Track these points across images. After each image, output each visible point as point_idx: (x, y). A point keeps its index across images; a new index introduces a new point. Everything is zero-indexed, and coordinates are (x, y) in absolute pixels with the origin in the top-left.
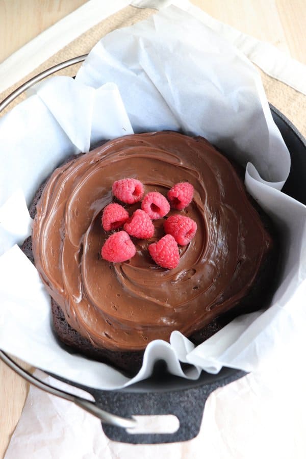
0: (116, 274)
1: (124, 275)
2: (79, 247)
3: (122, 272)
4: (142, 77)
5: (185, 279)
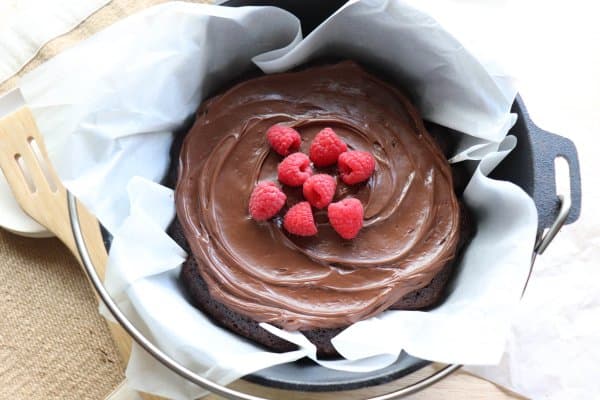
0: (373, 226)
1: (376, 216)
2: (333, 268)
3: (371, 218)
4: (125, 145)
5: (385, 153)
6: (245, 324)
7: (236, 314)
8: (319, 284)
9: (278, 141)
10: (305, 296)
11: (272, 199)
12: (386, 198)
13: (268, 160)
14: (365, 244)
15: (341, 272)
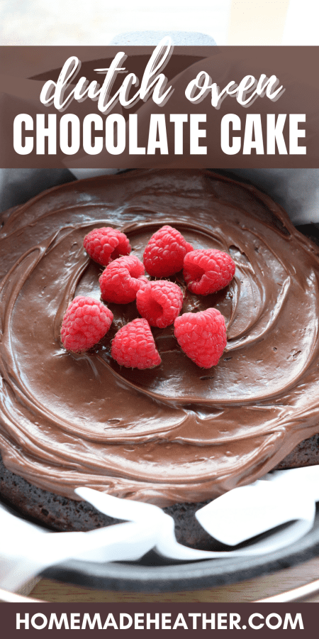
1: (244, 335)
2: (188, 412)
3: (237, 338)
5: (246, 258)
6: (59, 507)
7: (44, 492)
8: (169, 437)
9: (99, 244)
10: (150, 456)
11: (92, 314)
12: (254, 312)
13: (86, 277)
14: (233, 375)
15: (202, 417)
